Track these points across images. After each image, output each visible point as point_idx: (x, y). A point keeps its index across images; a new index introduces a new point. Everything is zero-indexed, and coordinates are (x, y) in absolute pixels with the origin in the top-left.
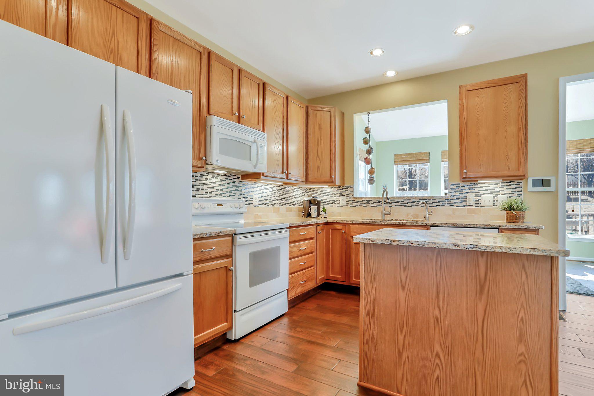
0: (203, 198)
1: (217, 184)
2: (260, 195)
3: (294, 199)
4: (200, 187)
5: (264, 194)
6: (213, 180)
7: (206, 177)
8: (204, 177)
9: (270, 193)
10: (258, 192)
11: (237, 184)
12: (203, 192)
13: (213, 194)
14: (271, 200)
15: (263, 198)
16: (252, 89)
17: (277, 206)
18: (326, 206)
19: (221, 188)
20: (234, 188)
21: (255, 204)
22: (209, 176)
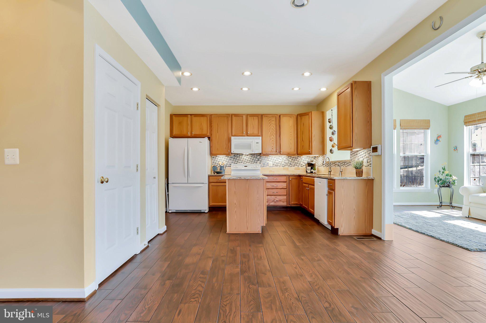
0: (240, 164)
1: (247, 158)
2: (274, 162)
3: (302, 163)
4: (239, 160)
5: (276, 161)
6: (245, 157)
7: (242, 156)
8: (241, 156)
9: (281, 161)
10: (272, 161)
11: (258, 157)
12: (241, 162)
13: (245, 162)
14: (282, 164)
15: (275, 163)
16: (254, 120)
17: (286, 167)
18: (319, 167)
19: (249, 160)
20: (257, 160)
21: (269, 166)
22: (243, 156)
